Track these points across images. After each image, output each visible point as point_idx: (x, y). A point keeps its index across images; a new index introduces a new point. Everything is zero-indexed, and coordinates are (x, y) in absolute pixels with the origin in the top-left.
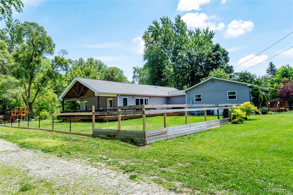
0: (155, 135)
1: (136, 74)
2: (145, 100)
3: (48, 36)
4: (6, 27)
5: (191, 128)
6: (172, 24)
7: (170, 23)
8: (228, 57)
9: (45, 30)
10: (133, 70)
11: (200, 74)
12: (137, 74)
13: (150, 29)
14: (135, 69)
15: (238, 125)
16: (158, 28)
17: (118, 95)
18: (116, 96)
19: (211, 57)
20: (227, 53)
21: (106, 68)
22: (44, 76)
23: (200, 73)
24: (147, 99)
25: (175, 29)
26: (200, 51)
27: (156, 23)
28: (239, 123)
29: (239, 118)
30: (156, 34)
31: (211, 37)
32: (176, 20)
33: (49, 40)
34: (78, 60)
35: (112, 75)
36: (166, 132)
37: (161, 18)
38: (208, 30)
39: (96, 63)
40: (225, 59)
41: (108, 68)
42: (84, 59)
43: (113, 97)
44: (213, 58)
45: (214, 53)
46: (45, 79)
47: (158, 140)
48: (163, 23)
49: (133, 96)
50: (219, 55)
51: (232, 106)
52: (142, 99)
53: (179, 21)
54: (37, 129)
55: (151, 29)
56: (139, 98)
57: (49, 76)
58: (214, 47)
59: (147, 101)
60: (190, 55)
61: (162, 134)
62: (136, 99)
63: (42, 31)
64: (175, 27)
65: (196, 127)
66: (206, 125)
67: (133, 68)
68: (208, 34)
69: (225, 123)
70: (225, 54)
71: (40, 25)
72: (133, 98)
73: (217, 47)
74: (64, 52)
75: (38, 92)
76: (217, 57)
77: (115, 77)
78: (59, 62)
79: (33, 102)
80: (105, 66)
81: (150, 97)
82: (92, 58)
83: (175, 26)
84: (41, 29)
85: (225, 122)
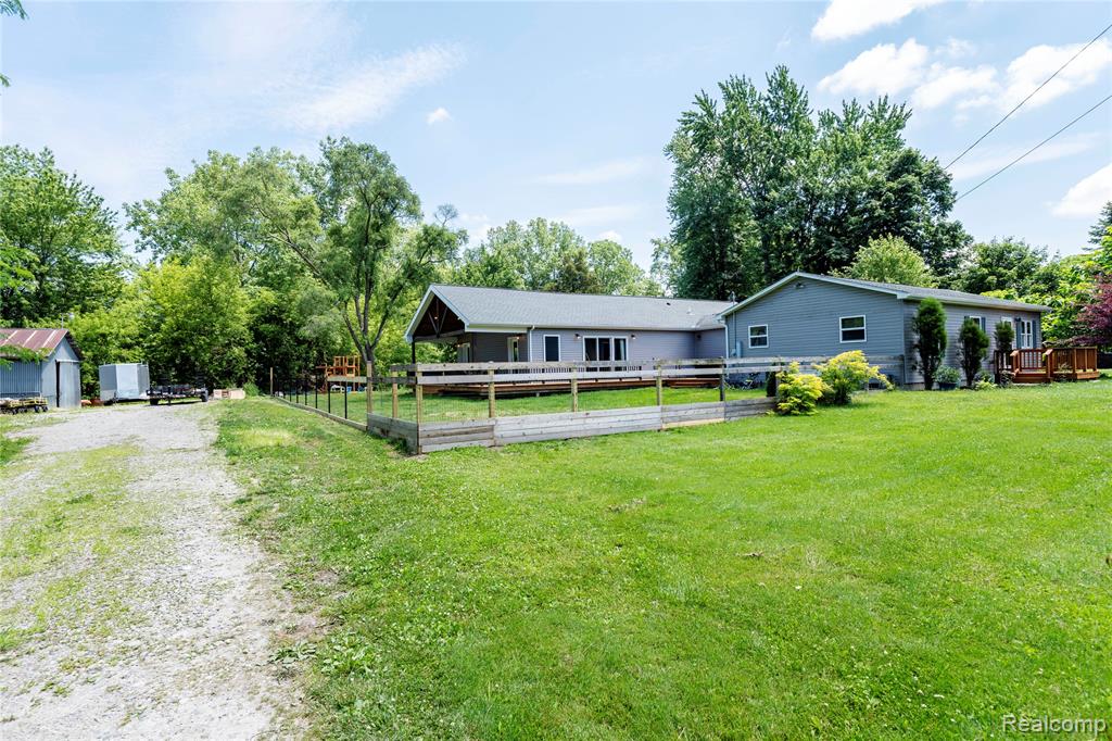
0: (451, 434)
1: (661, 259)
2: (617, 341)
3: (398, 176)
4: (323, 159)
5: (588, 421)
6: (760, 99)
7: (753, 93)
8: (953, 192)
9: (390, 162)
10: (652, 248)
11: (836, 254)
12: (664, 260)
13: (685, 122)
14: (657, 246)
15: (791, 419)
16: (711, 115)
17: (529, 329)
18: (525, 332)
19: (879, 196)
20: (947, 180)
21: (580, 245)
22: (399, 278)
23: (839, 251)
24: (624, 340)
25: (768, 113)
26: (847, 178)
27: (704, 102)
28: (796, 415)
29: (796, 400)
30: (704, 136)
31: (898, 127)
32: (770, 85)
33: (400, 186)
34: (504, 227)
35: (579, 269)
36: (492, 429)
37: (720, 84)
38: (886, 103)
39: (554, 231)
40: (940, 199)
41: (586, 245)
42: (519, 223)
43: (520, 335)
44: (885, 201)
45: (891, 184)
46: (401, 287)
47: (464, 445)
48: (729, 97)
49: (577, 330)
50: (908, 187)
51: (788, 363)
52: (608, 340)
53: (781, 85)
54: (312, 410)
55: (691, 121)
56: (597, 337)
57: (409, 277)
58: (893, 163)
59: (622, 343)
60: (813, 195)
61: (474, 432)
62: (586, 340)
63: (385, 165)
64: (766, 108)
65: (613, 419)
66: (657, 415)
67: (653, 241)
68: (887, 116)
69: (752, 412)
70: (937, 184)
71: (380, 151)
72: (577, 335)
73: (909, 162)
74: (449, 212)
75: (384, 319)
76: (905, 196)
77: (586, 272)
78: (434, 241)
79: (375, 344)
80: (579, 240)
81: (632, 332)
82: (542, 218)
83: (767, 104)
84: (382, 159)
85: (751, 409)
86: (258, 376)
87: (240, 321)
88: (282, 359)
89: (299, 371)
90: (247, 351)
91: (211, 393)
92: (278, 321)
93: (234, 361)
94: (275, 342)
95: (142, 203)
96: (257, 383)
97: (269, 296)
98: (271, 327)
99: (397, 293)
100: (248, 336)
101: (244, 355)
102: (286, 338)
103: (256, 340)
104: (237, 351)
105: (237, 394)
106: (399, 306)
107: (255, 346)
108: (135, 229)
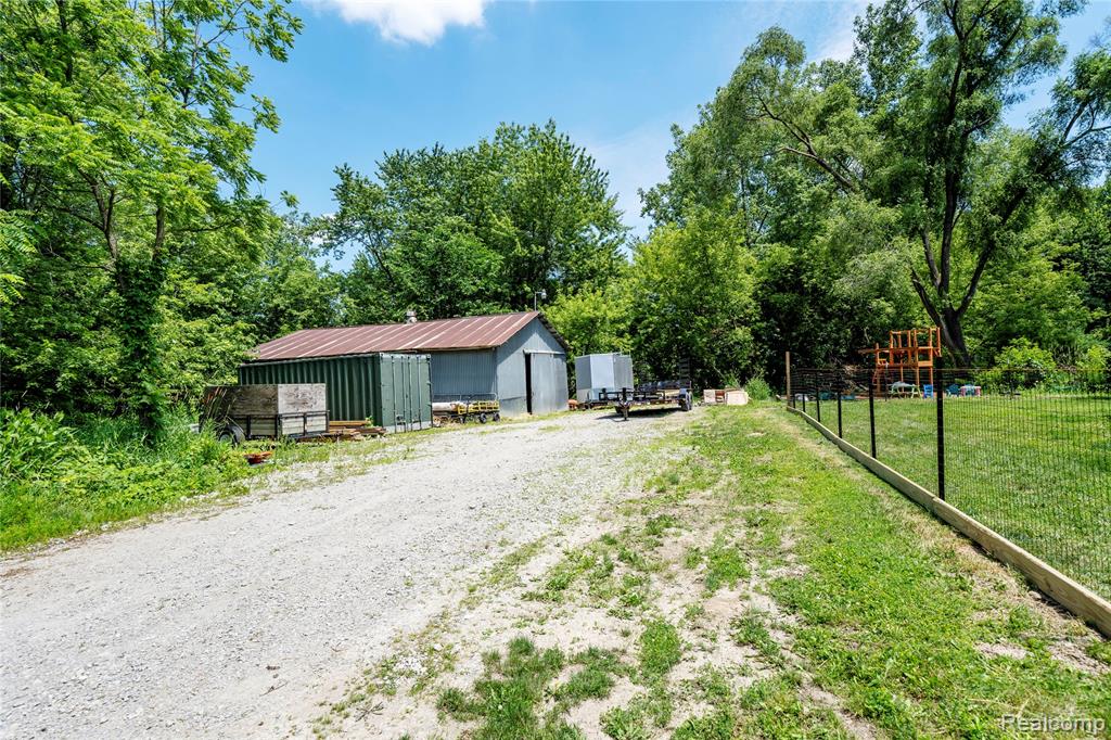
46: (1022, 192)
75: (983, 258)
79: (962, 309)
86: (769, 367)
87: (744, 290)
88: (802, 343)
89: (825, 359)
90: (754, 333)
91: (699, 395)
92: (797, 286)
93: (738, 347)
94: (792, 318)
95: (656, 187)
96: (767, 378)
97: (784, 254)
98: (787, 298)
99: (1011, 206)
100: (753, 309)
101: (749, 337)
102: (807, 311)
103: (765, 316)
104: (741, 333)
105: (737, 397)
106: (1018, 230)
107: (764, 325)
108: (649, 215)
